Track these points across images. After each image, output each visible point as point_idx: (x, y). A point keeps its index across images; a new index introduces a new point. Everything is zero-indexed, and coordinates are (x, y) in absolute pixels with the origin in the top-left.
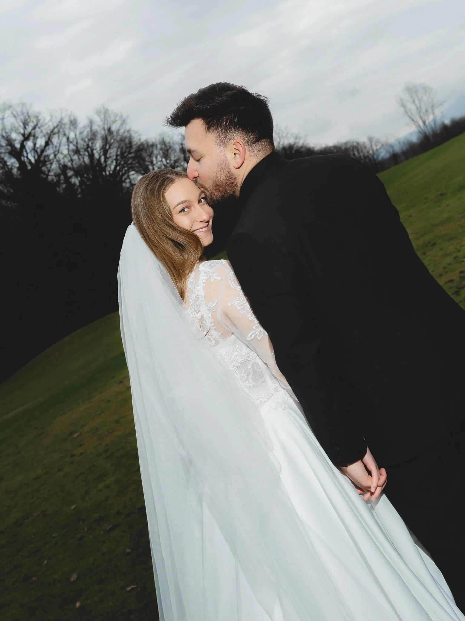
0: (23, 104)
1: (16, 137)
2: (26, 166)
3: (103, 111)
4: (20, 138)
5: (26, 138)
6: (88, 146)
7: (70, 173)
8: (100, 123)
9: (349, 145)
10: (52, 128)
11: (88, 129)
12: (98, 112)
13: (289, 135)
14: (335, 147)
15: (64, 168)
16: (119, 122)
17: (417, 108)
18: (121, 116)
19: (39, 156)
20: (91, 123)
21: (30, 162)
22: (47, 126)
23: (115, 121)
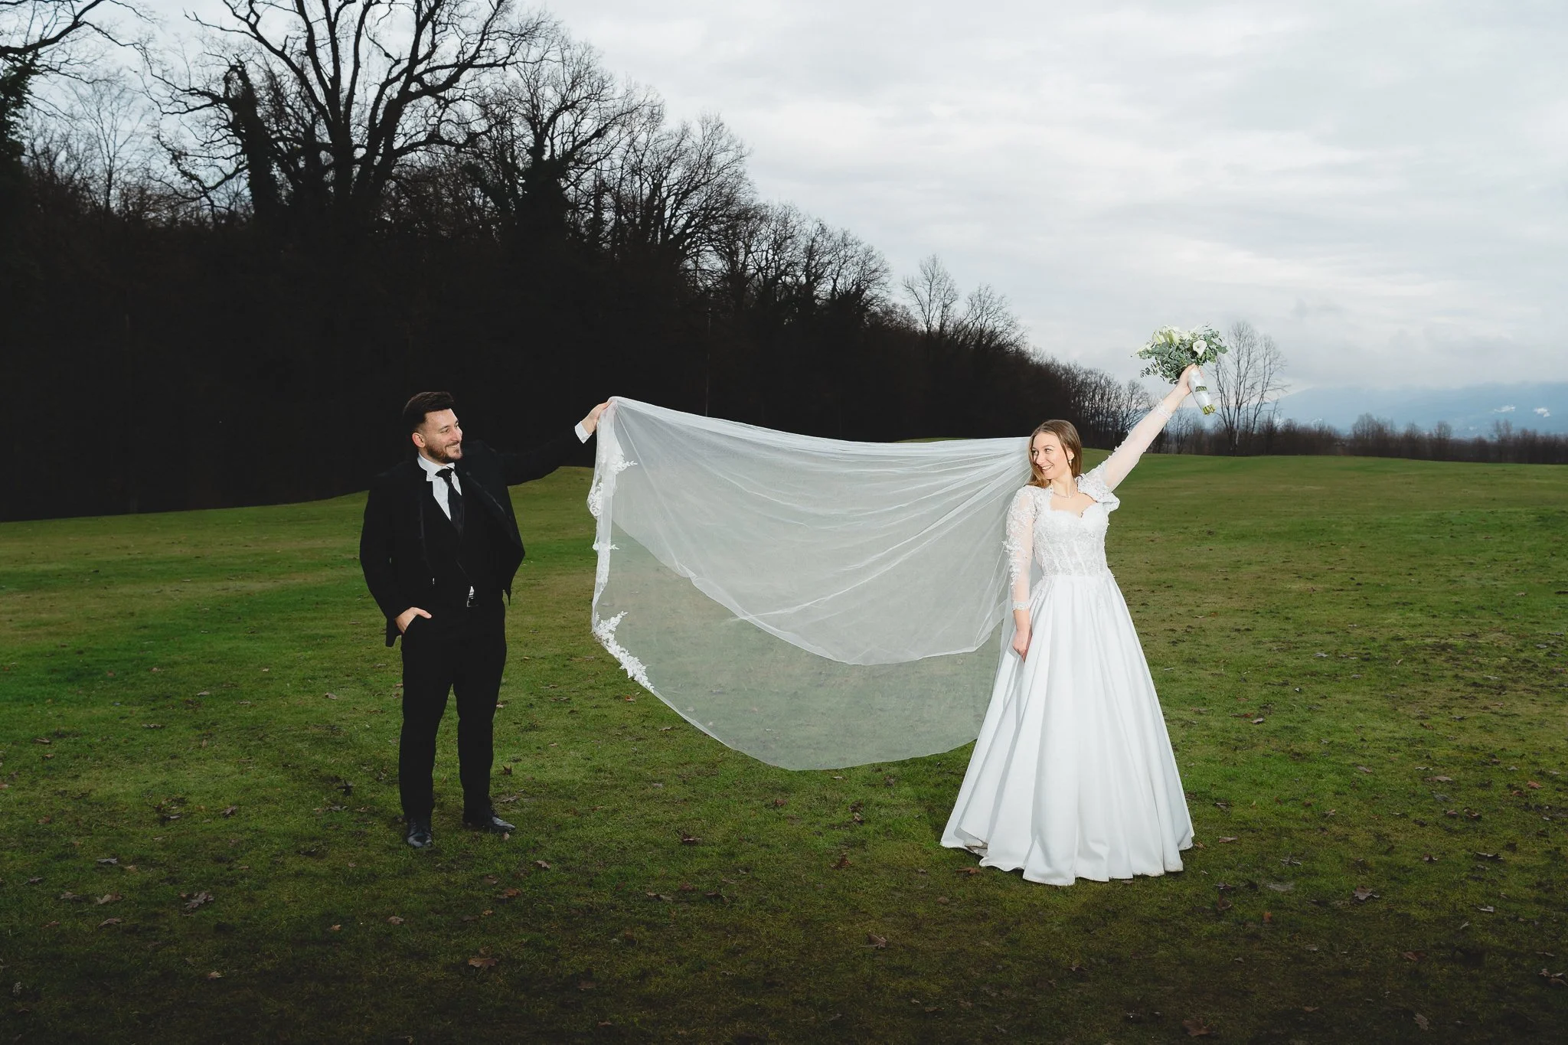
0: (588, 48)
1: (550, 98)
2: (543, 152)
3: (713, 123)
4: (556, 101)
5: (565, 106)
6: (659, 168)
7: (607, 199)
8: (699, 141)
9: (1092, 379)
10: (617, 111)
11: (675, 141)
12: (705, 122)
13: (1000, 314)
14: (1067, 371)
15: (601, 188)
16: (731, 155)
17: (1239, 376)
18: (740, 147)
19: (575, 148)
20: (685, 133)
21: (553, 151)
22: (610, 104)
23: (725, 150)
